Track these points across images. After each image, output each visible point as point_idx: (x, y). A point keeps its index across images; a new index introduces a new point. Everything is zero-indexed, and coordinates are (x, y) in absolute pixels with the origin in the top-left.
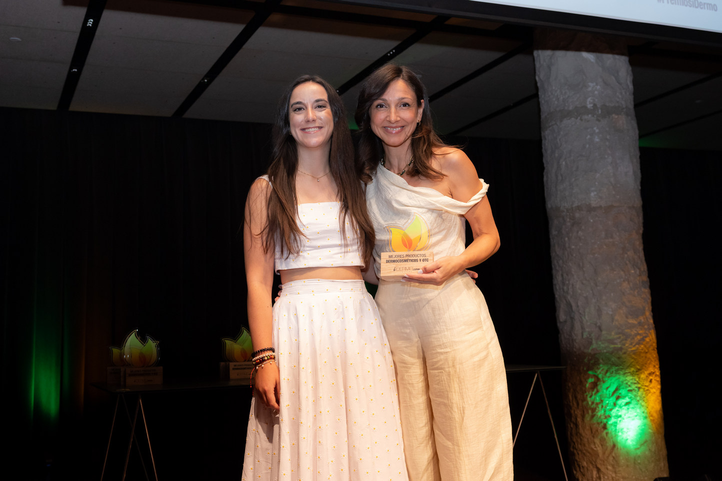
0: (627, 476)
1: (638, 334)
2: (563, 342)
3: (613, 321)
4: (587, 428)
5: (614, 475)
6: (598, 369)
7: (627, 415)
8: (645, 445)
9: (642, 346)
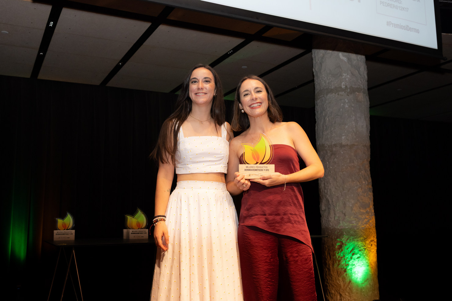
0: (356, 299)
1: (366, 218)
2: (323, 222)
3: (352, 211)
4: (335, 271)
5: (349, 298)
6: (343, 237)
7: (358, 264)
8: (367, 281)
9: (368, 225)
